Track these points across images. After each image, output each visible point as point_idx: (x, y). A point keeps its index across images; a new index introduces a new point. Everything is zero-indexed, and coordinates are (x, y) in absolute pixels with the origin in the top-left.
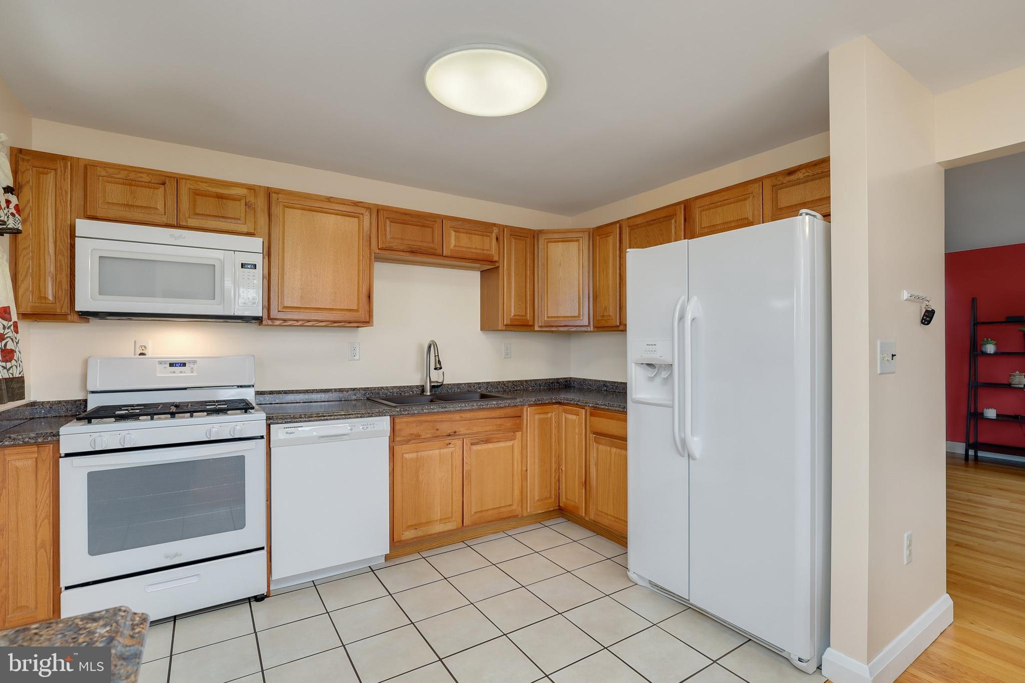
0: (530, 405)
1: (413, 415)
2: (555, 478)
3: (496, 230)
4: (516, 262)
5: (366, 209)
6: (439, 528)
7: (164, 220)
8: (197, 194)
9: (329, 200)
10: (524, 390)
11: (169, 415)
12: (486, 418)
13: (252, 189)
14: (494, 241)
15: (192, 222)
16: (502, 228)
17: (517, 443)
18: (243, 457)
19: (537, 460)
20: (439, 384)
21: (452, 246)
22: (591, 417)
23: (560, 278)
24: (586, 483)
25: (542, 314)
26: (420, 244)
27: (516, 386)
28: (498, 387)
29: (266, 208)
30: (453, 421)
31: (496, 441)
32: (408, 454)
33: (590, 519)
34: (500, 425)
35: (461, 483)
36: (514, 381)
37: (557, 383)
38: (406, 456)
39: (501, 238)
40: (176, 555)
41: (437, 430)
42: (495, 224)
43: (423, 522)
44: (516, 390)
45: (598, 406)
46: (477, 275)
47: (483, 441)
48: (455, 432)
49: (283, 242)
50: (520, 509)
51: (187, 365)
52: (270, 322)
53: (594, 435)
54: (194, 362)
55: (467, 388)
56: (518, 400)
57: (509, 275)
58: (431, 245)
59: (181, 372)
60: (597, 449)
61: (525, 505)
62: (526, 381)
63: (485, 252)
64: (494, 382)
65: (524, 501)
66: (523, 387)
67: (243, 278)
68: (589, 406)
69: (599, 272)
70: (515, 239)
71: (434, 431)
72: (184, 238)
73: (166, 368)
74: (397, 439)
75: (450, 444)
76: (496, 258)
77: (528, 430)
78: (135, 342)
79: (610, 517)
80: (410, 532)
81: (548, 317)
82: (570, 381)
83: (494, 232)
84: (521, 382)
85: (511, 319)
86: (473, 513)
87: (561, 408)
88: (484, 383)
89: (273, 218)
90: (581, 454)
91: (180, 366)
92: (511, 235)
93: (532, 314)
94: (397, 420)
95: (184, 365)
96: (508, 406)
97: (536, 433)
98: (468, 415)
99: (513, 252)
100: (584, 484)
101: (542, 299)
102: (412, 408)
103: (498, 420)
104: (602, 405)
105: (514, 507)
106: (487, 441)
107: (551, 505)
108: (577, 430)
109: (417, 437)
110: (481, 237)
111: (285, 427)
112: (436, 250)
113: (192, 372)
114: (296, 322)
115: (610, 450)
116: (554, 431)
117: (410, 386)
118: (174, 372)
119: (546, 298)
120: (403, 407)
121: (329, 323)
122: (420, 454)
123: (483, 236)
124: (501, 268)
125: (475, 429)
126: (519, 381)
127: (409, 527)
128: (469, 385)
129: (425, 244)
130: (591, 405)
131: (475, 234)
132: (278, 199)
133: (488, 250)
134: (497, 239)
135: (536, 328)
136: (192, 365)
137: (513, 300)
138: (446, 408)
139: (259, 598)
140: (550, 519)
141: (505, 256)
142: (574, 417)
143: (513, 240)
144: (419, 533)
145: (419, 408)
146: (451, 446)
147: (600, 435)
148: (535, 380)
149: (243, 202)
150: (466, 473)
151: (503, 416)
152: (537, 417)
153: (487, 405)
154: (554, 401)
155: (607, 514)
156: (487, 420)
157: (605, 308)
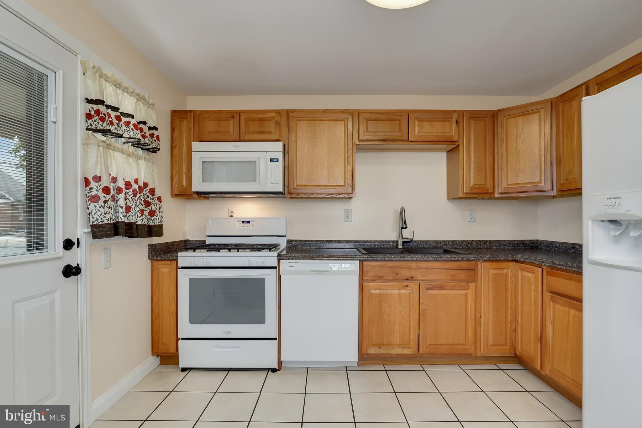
0: (484, 261)
1: (378, 261)
2: (510, 328)
3: (455, 116)
4: (475, 139)
5: (349, 114)
6: (397, 350)
7: (234, 138)
8: (249, 120)
9: (325, 111)
10: (488, 248)
11: (228, 250)
12: (440, 269)
13: (278, 112)
14: (454, 124)
15: (247, 137)
16: (461, 113)
17: (471, 293)
18: (264, 279)
19: (491, 310)
20: (409, 240)
21: (416, 133)
22: (547, 276)
23: (520, 149)
24: (542, 338)
25: (501, 183)
26: (390, 134)
27: (480, 245)
28: (462, 245)
29: (287, 123)
30: (410, 268)
31: (449, 288)
32: (374, 289)
33: (545, 374)
34: (454, 276)
35: (418, 319)
36: (478, 241)
37: (523, 244)
38: (372, 291)
39: (461, 121)
40: (229, 333)
41: (397, 274)
42: (455, 110)
43: (385, 343)
44: (480, 248)
45: (554, 265)
46: (444, 155)
47: (437, 287)
48: (412, 278)
49: (297, 143)
50: (473, 349)
51: (250, 222)
52: (289, 196)
53: (551, 294)
54: (254, 221)
55: (434, 244)
56: (472, 256)
57: (469, 151)
58: (399, 134)
59: (248, 227)
60: (554, 308)
61: (478, 347)
62: (490, 241)
63: (445, 134)
64: (459, 241)
65: (478, 343)
66: (487, 246)
67: (271, 168)
68: (545, 265)
69: (563, 137)
70: (474, 120)
71: (394, 275)
72: (240, 147)
73: (240, 224)
74: (365, 278)
75: (408, 286)
76: (456, 138)
77: (482, 283)
78: (228, 209)
79: (567, 378)
80: (374, 349)
81: (508, 185)
82: (536, 243)
83: (454, 116)
84: (485, 242)
85: (470, 187)
86: (428, 344)
87: (517, 265)
88: (450, 241)
89: (290, 128)
90: (536, 310)
91: (247, 223)
92: (470, 118)
93: (492, 183)
94: (365, 264)
95: (249, 222)
96: (462, 260)
97: (491, 285)
98: (424, 265)
99: (472, 132)
100: (539, 339)
101: (501, 169)
102: (377, 256)
103: (452, 271)
104: (559, 265)
105: (468, 346)
106: (441, 288)
107: (506, 351)
108: (533, 287)
109: (380, 278)
110: (442, 122)
111: (289, 262)
112: (403, 137)
113: (253, 227)
114: (305, 195)
115: (568, 312)
116: (510, 285)
117: (388, 241)
118: (244, 226)
119: (505, 168)
120: (370, 255)
121: (326, 195)
122: (382, 291)
123: (444, 121)
124: (461, 146)
125: (430, 277)
126: (483, 241)
127: (374, 345)
128: (436, 242)
129: (394, 134)
130: (547, 264)
131: (436, 121)
132: (293, 116)
133: (448, 132)
134: (457, 122)
135: (497, 195)
136: (253, 223)
137: (472, 172)
138: (404, 257)
139: (274, 370)
140: (507, 364)
141: (465, 135)
142: (530, 275)
143: (473, 122)
144: (383, 350)
145: (382, 256)
146: (408, 288)
147: (556, 293)
148: (500, 241)
149: (274, 121)
150: (421, 311)
151: (456, 268)
152: (492, 272)
153: (441, 257)
154: (509, 259)
155: (565, 375)
156: (442, 270)
157: (570, 172)
